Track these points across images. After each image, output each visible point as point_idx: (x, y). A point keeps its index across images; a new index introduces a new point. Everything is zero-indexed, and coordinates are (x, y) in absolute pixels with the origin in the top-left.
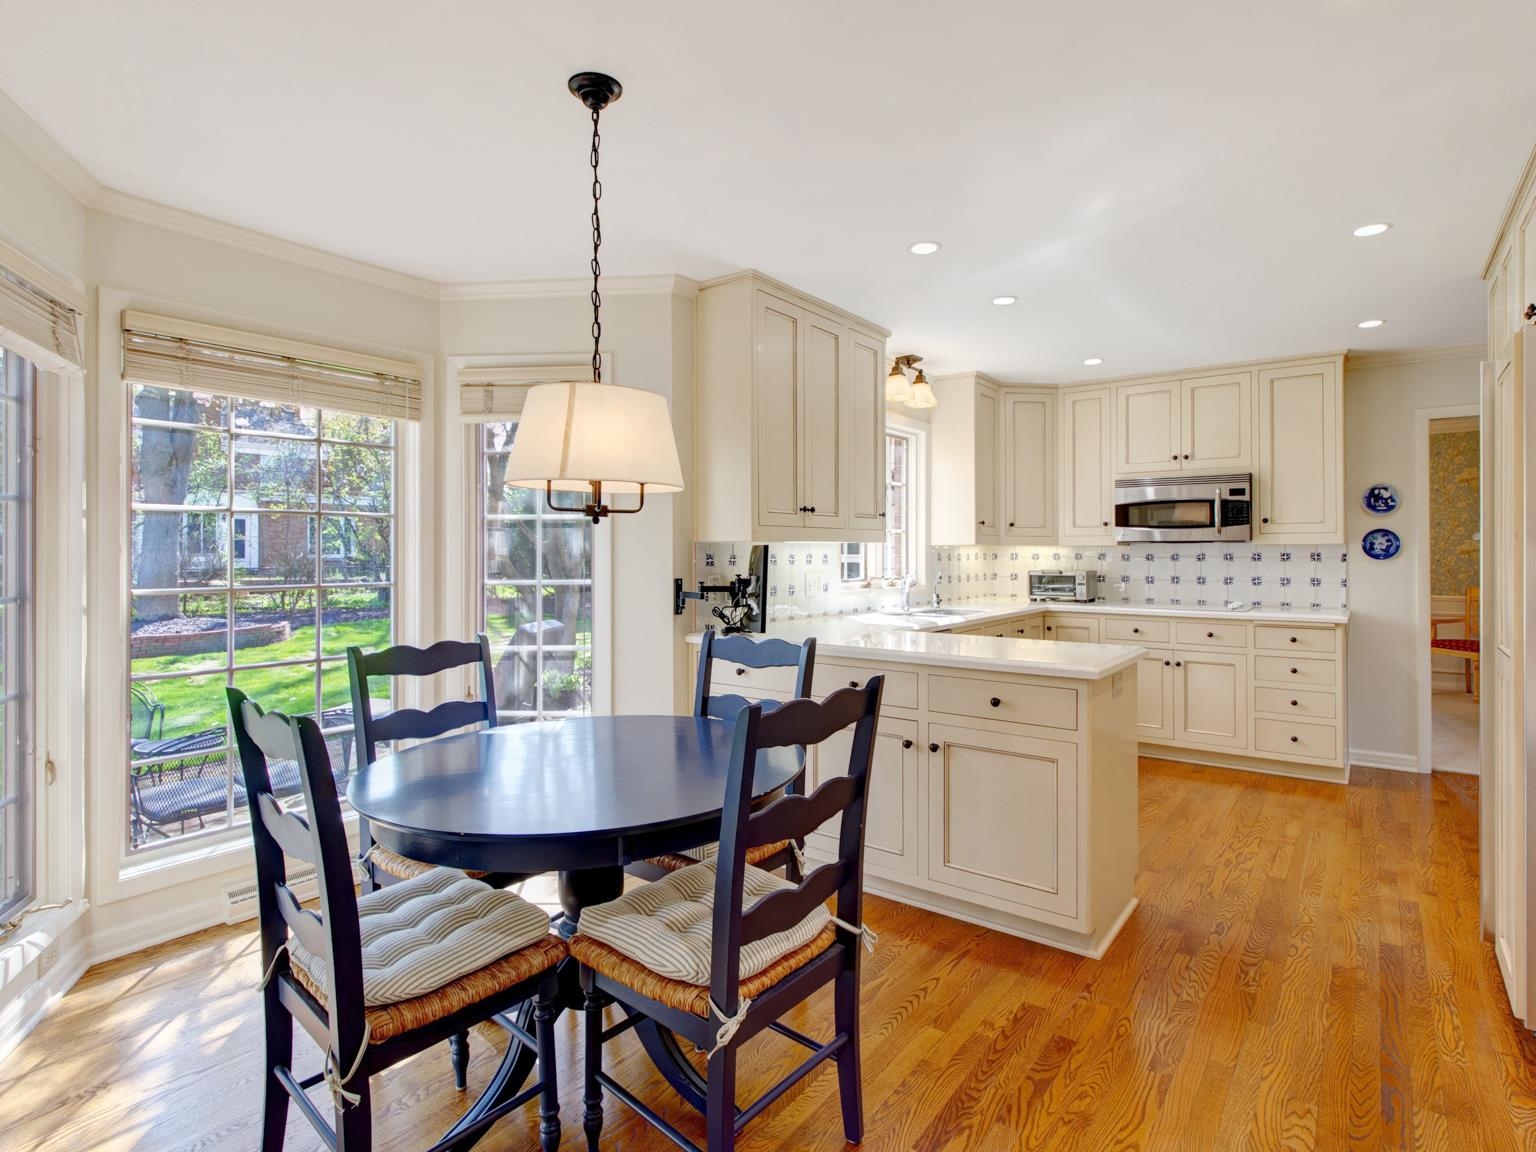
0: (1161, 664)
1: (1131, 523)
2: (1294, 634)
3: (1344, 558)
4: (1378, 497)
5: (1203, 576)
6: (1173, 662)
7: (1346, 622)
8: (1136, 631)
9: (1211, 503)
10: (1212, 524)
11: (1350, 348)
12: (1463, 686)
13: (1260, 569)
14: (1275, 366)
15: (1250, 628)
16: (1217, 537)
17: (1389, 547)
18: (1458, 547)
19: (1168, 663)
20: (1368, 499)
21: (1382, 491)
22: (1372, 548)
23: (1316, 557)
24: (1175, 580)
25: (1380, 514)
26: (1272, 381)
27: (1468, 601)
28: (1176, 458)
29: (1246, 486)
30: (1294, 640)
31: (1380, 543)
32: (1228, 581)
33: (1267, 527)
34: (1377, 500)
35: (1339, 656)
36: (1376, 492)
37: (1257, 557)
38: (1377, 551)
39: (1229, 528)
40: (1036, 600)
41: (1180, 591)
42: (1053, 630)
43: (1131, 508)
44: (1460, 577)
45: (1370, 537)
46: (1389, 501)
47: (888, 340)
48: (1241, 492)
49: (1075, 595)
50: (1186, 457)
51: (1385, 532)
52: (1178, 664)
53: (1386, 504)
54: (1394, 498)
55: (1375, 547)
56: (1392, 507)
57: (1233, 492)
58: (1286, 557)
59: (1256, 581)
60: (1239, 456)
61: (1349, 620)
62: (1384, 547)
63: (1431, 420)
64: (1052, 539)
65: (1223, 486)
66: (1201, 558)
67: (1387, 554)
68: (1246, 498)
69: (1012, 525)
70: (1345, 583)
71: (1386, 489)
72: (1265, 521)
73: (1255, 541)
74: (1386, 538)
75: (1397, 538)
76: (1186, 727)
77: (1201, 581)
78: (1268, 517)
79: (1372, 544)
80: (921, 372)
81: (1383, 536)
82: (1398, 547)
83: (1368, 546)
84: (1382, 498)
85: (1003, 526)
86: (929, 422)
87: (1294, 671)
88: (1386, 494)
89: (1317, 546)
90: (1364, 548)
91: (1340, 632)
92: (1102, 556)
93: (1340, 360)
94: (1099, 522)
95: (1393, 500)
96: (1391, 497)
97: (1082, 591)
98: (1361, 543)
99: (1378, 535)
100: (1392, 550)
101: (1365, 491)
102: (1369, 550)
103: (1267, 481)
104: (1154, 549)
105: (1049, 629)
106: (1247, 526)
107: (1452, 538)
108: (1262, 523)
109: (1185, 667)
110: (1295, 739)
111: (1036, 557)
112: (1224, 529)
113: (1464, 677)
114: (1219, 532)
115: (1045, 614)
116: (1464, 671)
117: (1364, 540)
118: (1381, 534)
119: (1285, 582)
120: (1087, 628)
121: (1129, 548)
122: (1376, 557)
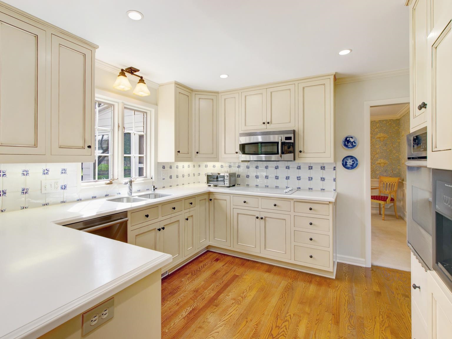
0: (255, 217)
1: (246, 152)
2: (311, 205)
3: (335, 169)
4: (348, 141)
5: (278, 175)
6: (260, 217)
7: (334, 201)
8: (245, 202)
9: (278, 143)
10: (278, 153)
11: (336, 72)
12: (378, 212)
13: (300, 173)
14: (305, 81)
15: (292, 202)
16: (280, 159)
17: (353, 164)
18: (376, 162)
19: (257, 218)
20: (345, 142)
21: (350, 139)
22: (346, 164)
23: (323, 168)
24: (267, 177)
25: (350, 149)
26: (304, 88)
27: (380, 181)
28: (264, 123)
29: (292, 135)
30: (311, 209)
31: (350, 162)
32: (288, 178)
33: (302, 155)
34: (348, 143)
35: (331, 218)
36: (348, 139)
37: (299, 168)
38: (348, 166)
39: (285, 155)
40: (210, 186)
41: (269, 182)
42: (213, 200)
43: (246, 145)
44: (377, 172)
45: (345, 159)
46: (353, 143)
47: (97, 50)
48: (290, 138)
49: (224, 184)
50: (268, 123)
51: (352, 157)
52: (262, 218)
53: (352, 144)
54: (355, 141)
55: (347, 164)
56: (355, 146)
57: (287, 138)
58: (310, 168)
59: (299, 178)
60: (290, 122)
61: (336, 200)
62: (351, 164)
63: (371, 107)
64: (216, 159)
65: (282, 136)
66: (277, 168)
67: (353, 167)
68: (292, 141)
69: (197, 153)
70: (335, 180)
71: (352, 138)
72: (300, 152)
73: (296, 161)
74: (352, 160)
75: (357, 160)
76: (265, 248)
77: (277, 178)
78: (302, 150)
79: (346, 162)
80: (142, 78)
81: (351, 159)
82: (357, 164)
83: (344, 163)
84: (350, 142)
85: (194, 153)
86: (157, 105)
87: (311, 224)
88: (352, 140)
89: (323, 163)
90: (343, 164)
91: (331, 206)
92: (239, 167)
93: (332, 78)
94: (235, 152)
95: (355, 143)
96: (354, 141)
97: (227, 183)
98: (341, 163)
99: (349, 159)
100: (354, 165)
101: (343, 139)
102: (345, 165)
103: (301, 133)
104: (259, 164)
105: (211, 200)
106: (293, 154)
107: (374, 158)
108: (299, 153)
109: (265, 220)
110: (311, 257)
111: (214, 166)
112: (283, 155)
113: (378, 209)
114: (281, 156)
115: (209, 193)
116: (378, 207)
117: (343, 161)
118: (350, 158)
119: (310, 179)
120: (226, 200)
121: (249, 163)
122: (348, 168)
